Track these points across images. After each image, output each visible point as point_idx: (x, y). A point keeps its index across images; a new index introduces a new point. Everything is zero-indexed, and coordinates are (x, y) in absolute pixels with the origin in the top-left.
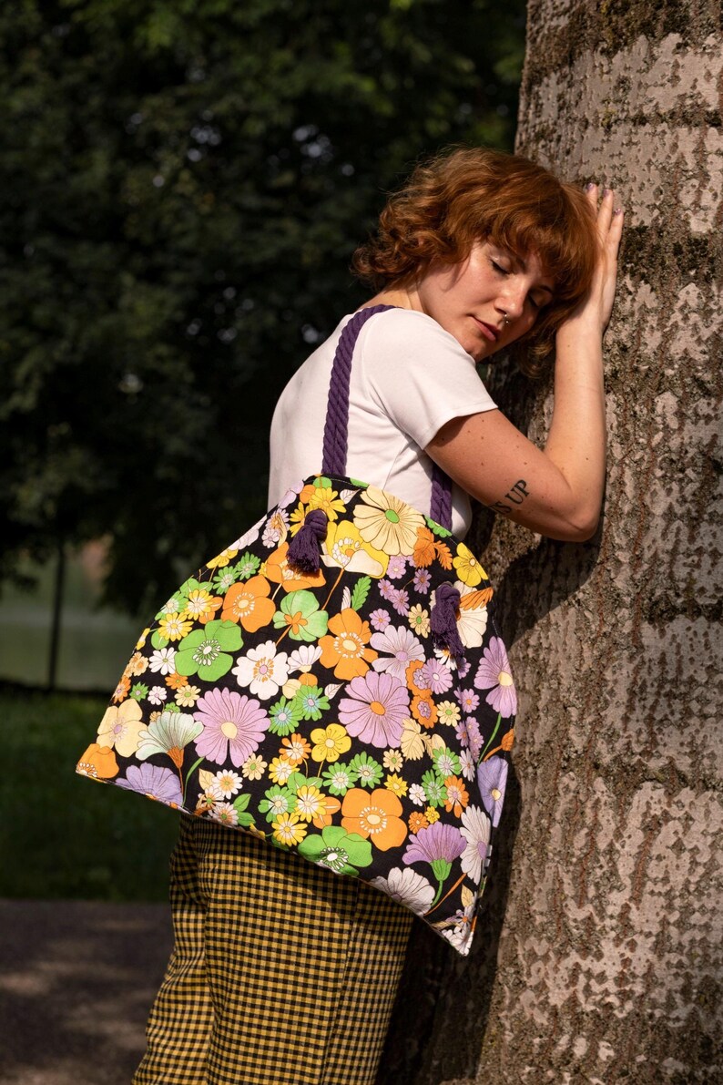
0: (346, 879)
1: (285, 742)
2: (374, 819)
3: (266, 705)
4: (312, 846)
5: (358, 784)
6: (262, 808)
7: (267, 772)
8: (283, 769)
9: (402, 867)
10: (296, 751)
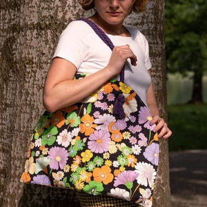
0: (98, 196)
1: (74, 159)
2: (102, 176)
3: (67, 149)
4: (86, 188)
5: (96, 166)
6: (71, 181)
7: (70, 169)
8: (75, 167)
9: (114, 188)
10: (77, 161)
